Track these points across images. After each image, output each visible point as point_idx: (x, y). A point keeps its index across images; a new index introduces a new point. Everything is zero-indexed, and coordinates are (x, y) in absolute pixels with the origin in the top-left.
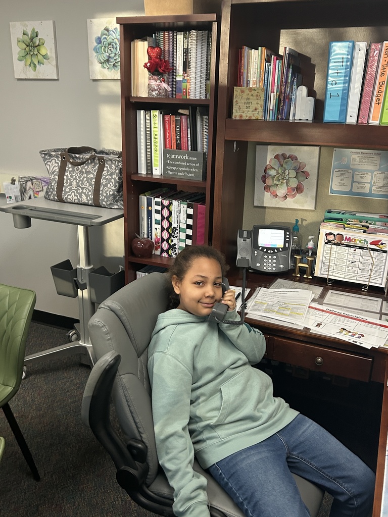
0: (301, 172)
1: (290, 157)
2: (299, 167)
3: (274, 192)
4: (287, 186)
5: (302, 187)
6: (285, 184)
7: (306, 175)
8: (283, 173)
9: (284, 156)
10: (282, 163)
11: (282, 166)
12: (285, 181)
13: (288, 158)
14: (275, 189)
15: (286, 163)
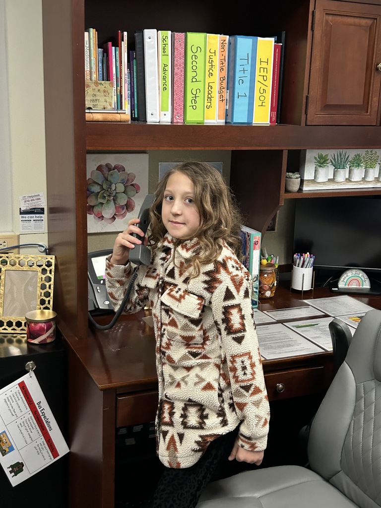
0: (131, 186)
1: (115, 168)
2: (128, 180)
3: (98, 214)
4: (115, 203)
5: (133, 204)
6: (112, 201)
7: (136, 188)
8: (108, 188)
9: (109, 168)
10: (106, 175)
11: (106, 179)
12: (112, 198)
13: (114, 170)
14: (99, 210)
15: (112, 175)
